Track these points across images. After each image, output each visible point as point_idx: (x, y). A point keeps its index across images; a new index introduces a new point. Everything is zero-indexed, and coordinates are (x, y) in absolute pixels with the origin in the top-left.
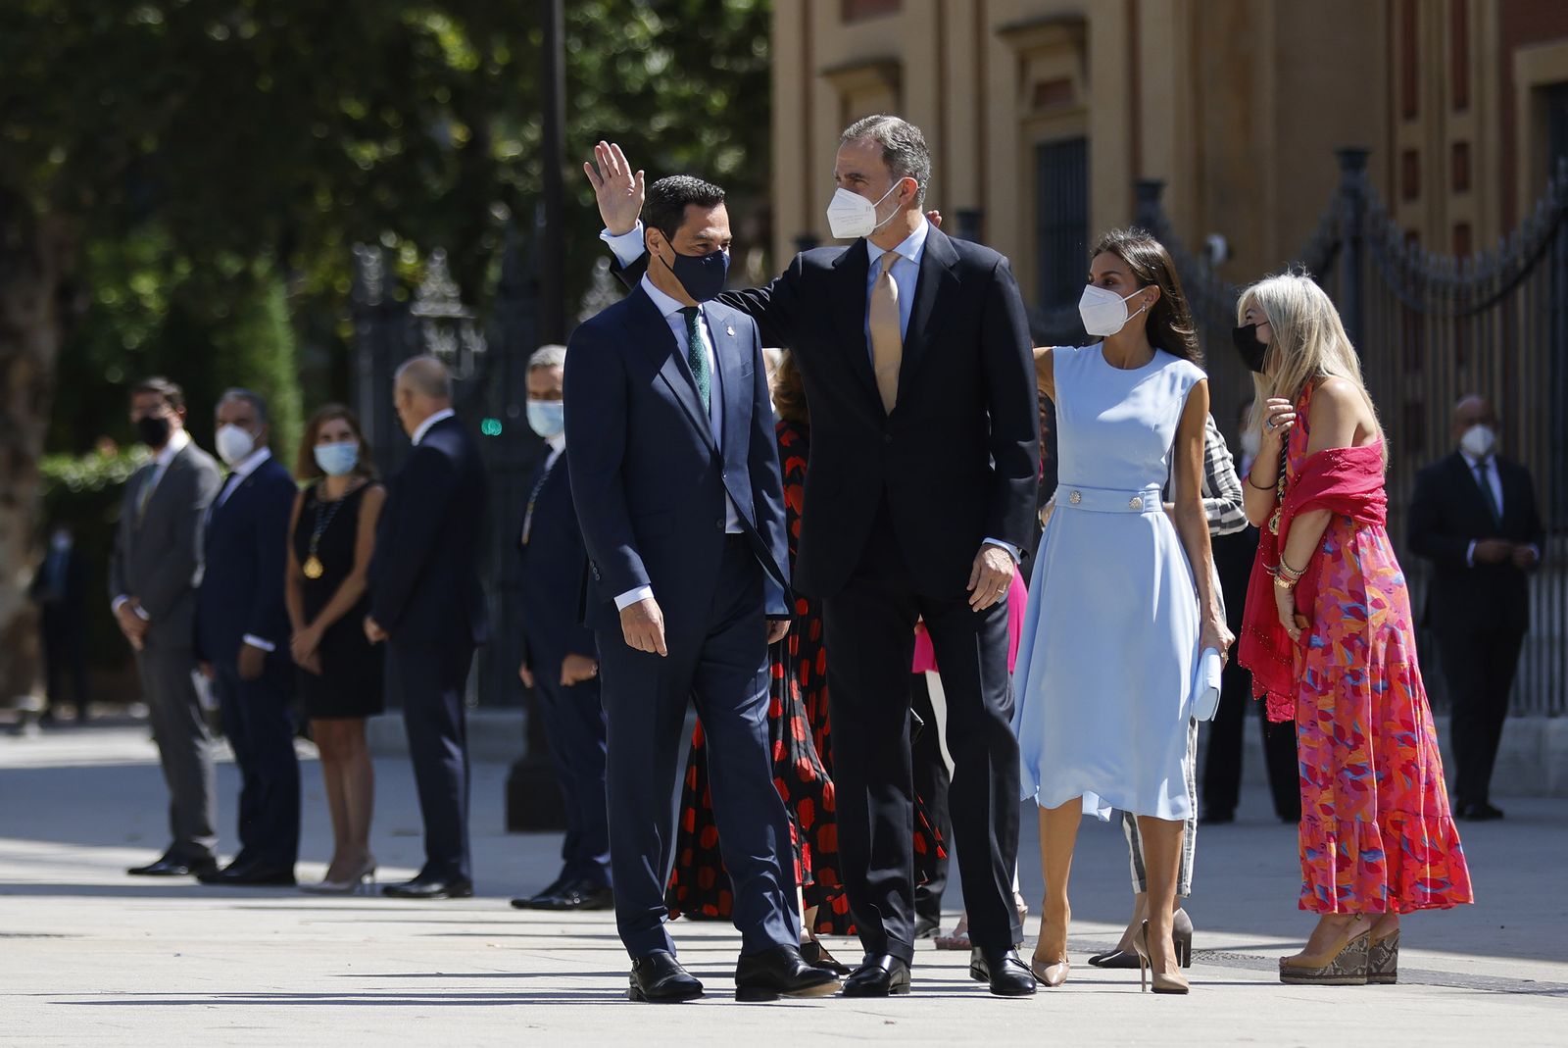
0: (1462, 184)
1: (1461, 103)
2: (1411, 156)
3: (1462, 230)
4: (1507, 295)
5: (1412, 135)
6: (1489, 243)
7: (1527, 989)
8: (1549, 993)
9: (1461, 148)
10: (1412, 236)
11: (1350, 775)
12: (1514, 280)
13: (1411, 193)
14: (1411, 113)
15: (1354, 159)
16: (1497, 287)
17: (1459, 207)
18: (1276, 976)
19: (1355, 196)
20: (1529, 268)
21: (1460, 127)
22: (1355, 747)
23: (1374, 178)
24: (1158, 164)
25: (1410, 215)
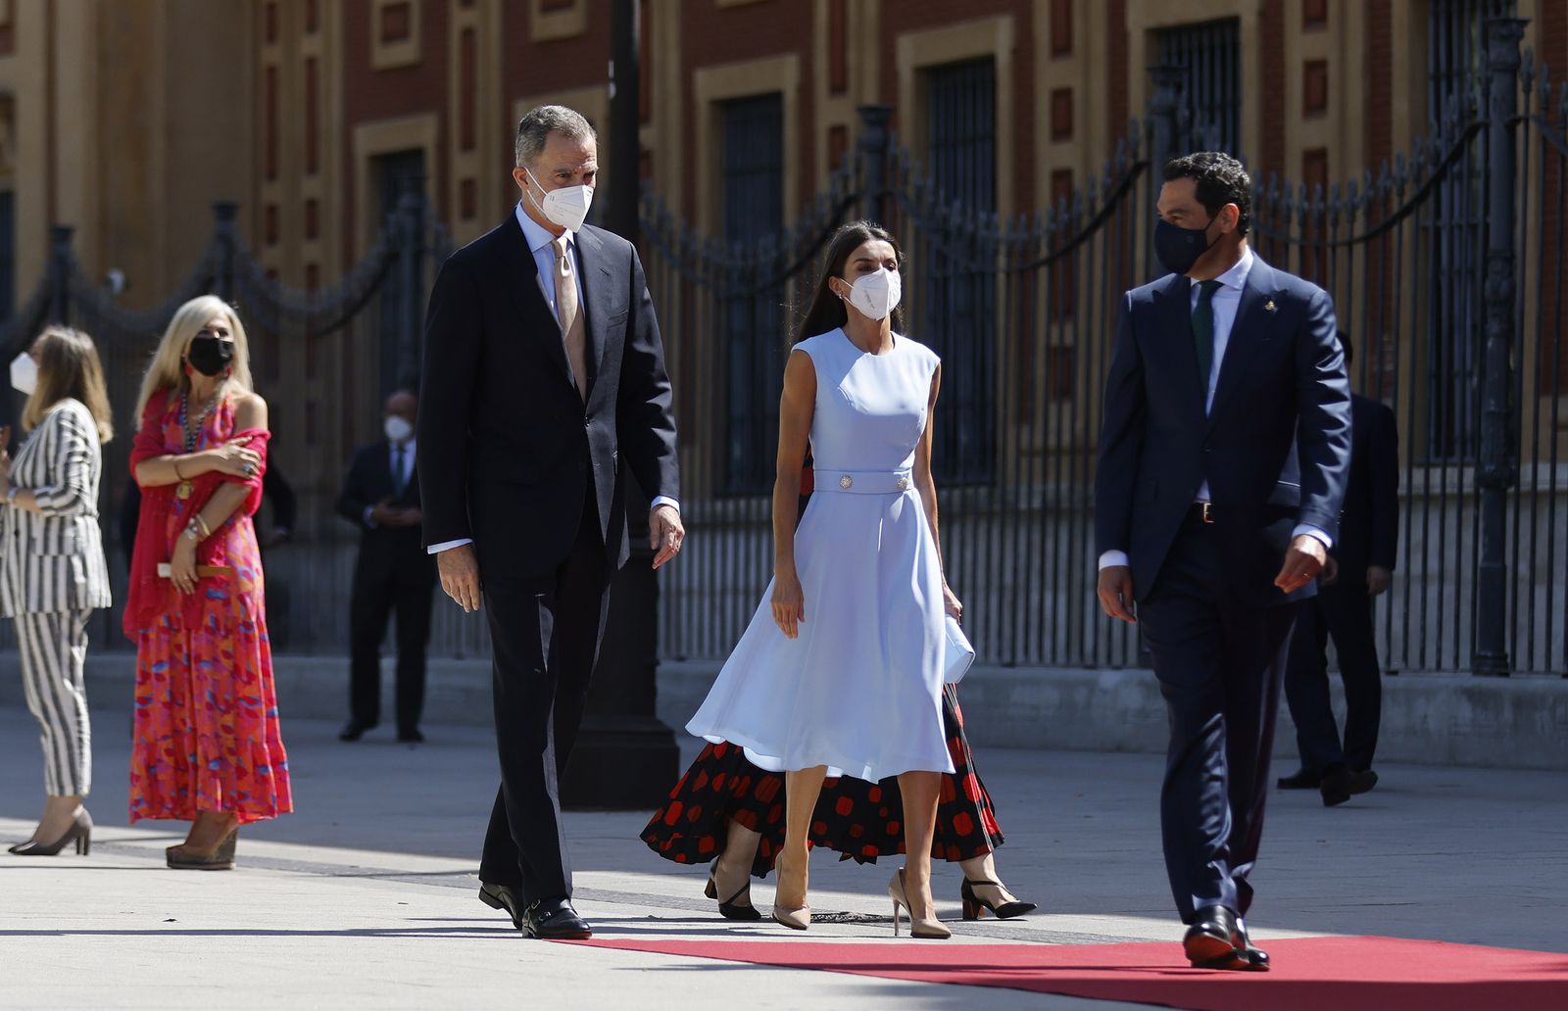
0: (312, 233)
1: (312, 168)
2: (272, 210)
3: (312, 270)
4: (346, 321)
5: (273, 193)
6: (334, 283)
7: (354, 873)
8: (371, 876)
9: (312, 204)
10: (272, 274)
11: (244, 704)
12: (352, 308)
13: (272, 239)
14: (272, 175)
15: (226, 211)
16: (339, 315)
17: (310, 251)
18: (163, 863)
19: (226, 240)
20: (364, 301)
21: (311, 187)
22: (249, 683)
23: (243, 228)
24: (71, 212)
25: (271, 256)
